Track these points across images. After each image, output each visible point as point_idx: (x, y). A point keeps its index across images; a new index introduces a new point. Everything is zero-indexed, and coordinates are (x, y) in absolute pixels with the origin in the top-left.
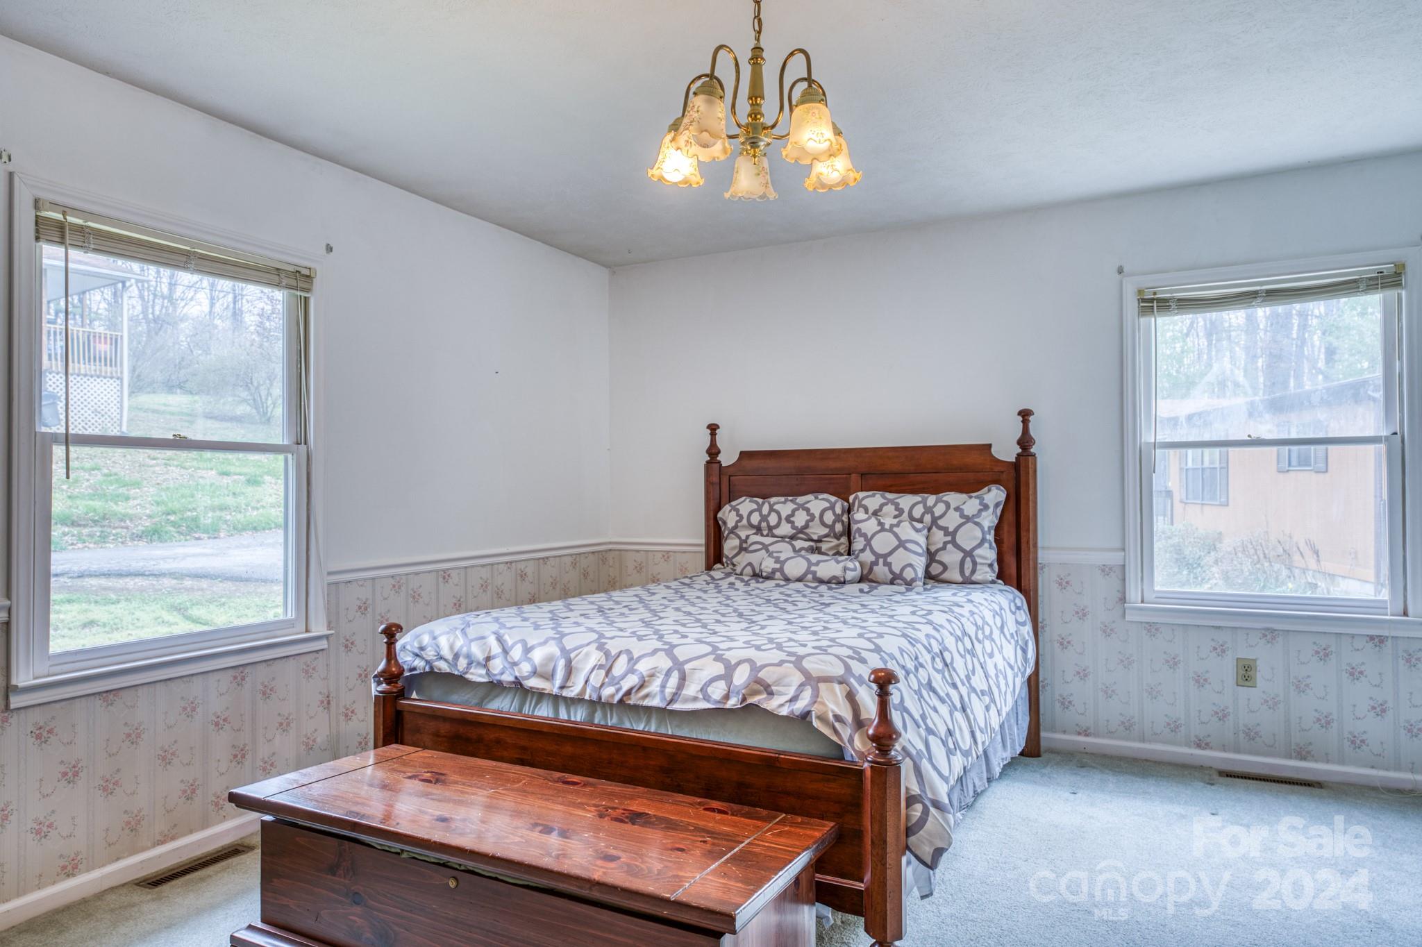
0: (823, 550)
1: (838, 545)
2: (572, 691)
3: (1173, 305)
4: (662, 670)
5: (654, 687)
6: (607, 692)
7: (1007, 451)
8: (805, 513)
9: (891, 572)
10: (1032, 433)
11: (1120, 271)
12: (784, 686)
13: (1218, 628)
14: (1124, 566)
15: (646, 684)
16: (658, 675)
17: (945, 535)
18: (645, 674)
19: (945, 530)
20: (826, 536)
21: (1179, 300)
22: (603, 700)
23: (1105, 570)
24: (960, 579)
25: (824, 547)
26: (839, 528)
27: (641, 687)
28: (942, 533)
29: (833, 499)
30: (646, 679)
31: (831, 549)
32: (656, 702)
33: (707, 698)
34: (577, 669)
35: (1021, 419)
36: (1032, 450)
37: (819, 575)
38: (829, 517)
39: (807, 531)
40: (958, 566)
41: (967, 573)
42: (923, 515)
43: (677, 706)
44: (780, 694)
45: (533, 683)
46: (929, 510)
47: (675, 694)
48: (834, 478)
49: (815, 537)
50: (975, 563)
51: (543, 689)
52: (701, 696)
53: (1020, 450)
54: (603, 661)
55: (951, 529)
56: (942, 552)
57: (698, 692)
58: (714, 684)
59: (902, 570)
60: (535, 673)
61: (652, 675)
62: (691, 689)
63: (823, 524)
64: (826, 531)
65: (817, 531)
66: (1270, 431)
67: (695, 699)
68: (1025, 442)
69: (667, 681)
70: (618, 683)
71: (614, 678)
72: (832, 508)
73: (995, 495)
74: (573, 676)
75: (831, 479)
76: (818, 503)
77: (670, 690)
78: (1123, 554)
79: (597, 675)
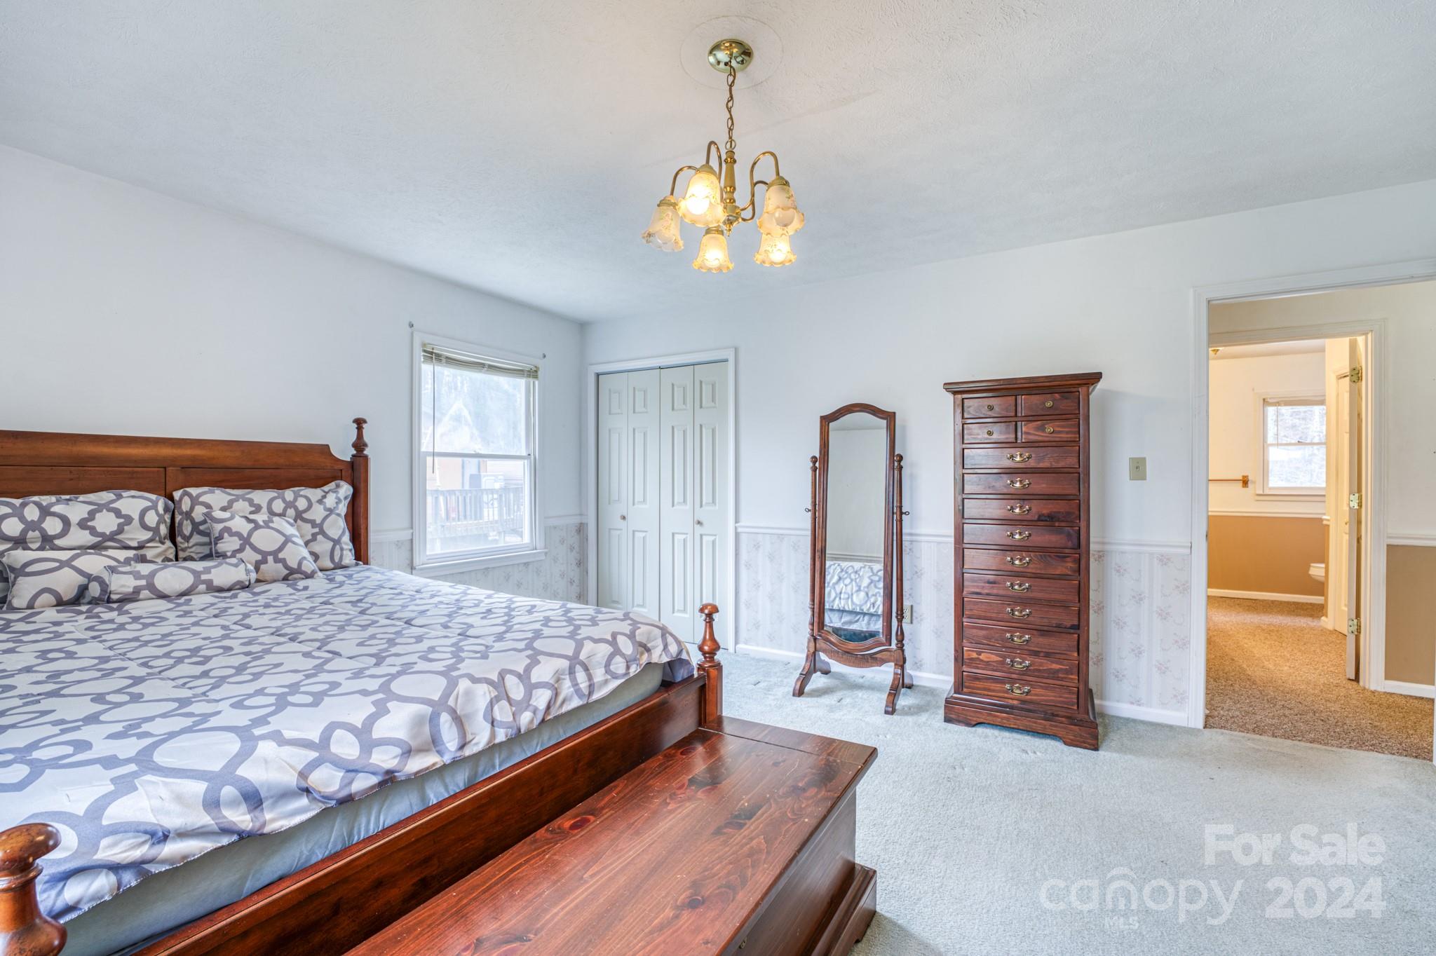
0: (148, 558)
1: (165, 551)
2: (477, 744)
3: (444, 360)
4: (564, 670)
5: (566, 688)
6: (525, 719)
7: (343, 452)
8: (112, 515)
9: (286, 567)
10: (366, 438)
11: (411, 326)
12: (653, 641)
13: (463, 573)
14: (412, 540)
15: (558, 690)
16: (563, 677)
17: (313, 527)
18: (552, 682)
19: (313, 523)
20: (150, 540)
21: (447, 358)
22: (523, 731)
23: (398, 544)
24: (331, 565)
25: (149, 554)
26: (164, 530)
27: (557, 695)
28: (309, 526)
29: (154, 497)
30: (556, 685)
31: (158, 555)
32: (576, 703)
33: (615, 676)
34: (468, 716)
35: (356, 426)
36: (365, 452)
37: (217, 582)
38: (151, 519)
39: (119, 537)
40: (329, 554)
41: (337, 559)
42: (285, 510)
43: (596, 696)
44: (655, 647)
45: (416, 764)
46: (290, 505)
47: (590, 686)
48: (137, 472)
49: (134, 544)
50: (342, 549)
51: (434, 765)
52: (609, 677)
53: (355, 452)
54: (494, 693)
55: (318, 521)
56: (311, 544)
57: (605, 674)
58: (613, 661)
59: (300, 564)
60: (408, 752)
61: (558, 680)
62: (599, 675)
63: (145, 526)
64: (149, 535)
65: (136, 535)
66: (480, 449)
67: (606, 682)
68: (359, 445)
69: (575, 678)
70: (529, 705)
71: (519, 703)
72: (154, 507)
73: (345, 490)
74: (467, 727)
75: (134, 472)
76: (133, 503)
77: (584, 686)
78: (411, 531)
79: (501, 709)
